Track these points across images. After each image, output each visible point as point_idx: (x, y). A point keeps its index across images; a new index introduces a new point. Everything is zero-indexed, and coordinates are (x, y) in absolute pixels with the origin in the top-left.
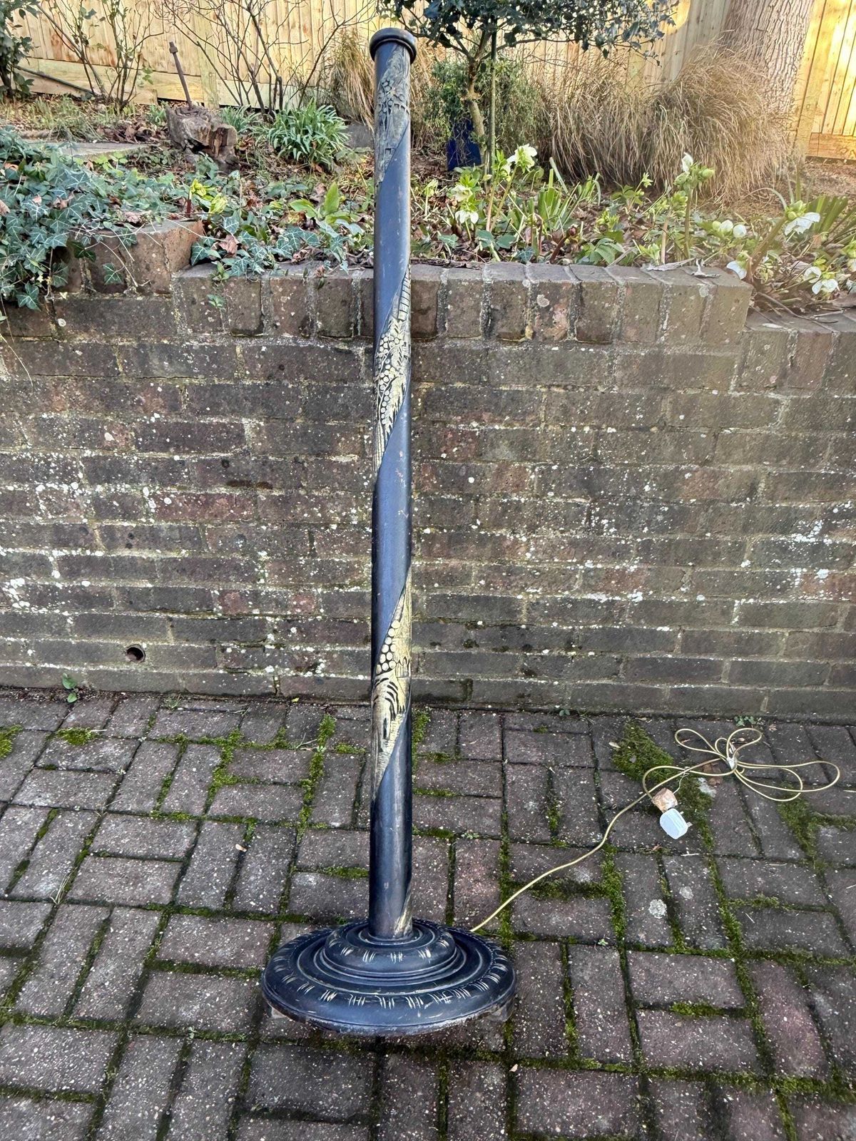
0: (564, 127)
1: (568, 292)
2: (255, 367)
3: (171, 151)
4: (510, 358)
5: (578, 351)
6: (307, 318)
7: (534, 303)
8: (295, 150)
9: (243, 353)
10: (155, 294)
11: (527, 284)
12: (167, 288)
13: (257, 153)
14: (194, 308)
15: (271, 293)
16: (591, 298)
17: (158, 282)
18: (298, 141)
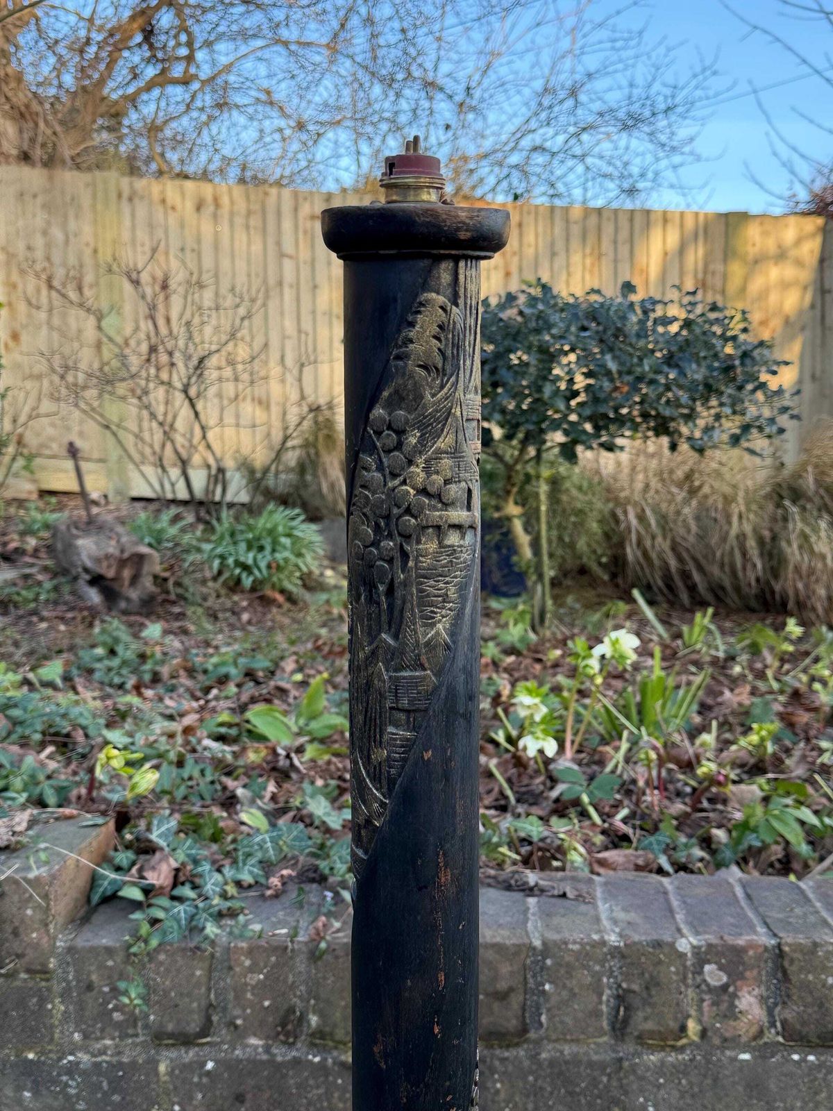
0: (643, 532)
1: (759, 958)
2: (191, 1098)
3: (55, 582)
4: (663, 1075)
5: (788, 1060)
6: (291, 1010)
7: (698, 979)
8: (244, 575)
9: (171, 1073)
10: (23, 976)
11: (683, 945)
12: (44, 965)
13: (186, 581)
14: (89, 997)
15: (230, 968)
16: (801, 969)
17: (31, 954)
18: (250, 562)
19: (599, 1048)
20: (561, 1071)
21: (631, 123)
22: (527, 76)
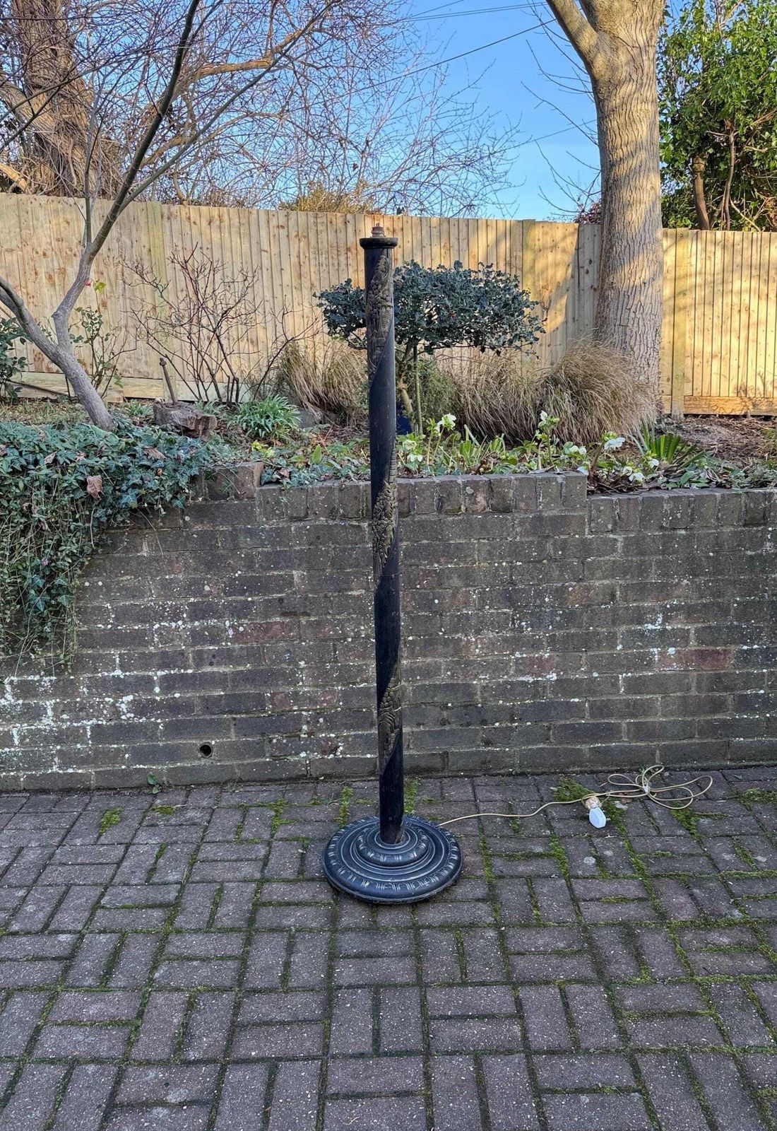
0: (474, 403)
1: (483, 485)
2: (302, 538)
4: (454, 524)
5: (493, 517)
6: (334, 508)
7: (465, 492)
8: (260, 430)
9: (295, 531)
10: (245, 499)
11: (460, 481)
12: (252, 496)
14: (268, 506)
15: (314, 495)
16: (497, 488)
17: (248, 492)
18: (263, 423)
19: (433, 517)
20: (421, 524)
21: (467, 164)
22: (404, 133)
